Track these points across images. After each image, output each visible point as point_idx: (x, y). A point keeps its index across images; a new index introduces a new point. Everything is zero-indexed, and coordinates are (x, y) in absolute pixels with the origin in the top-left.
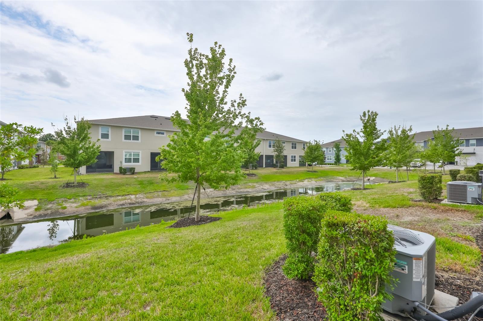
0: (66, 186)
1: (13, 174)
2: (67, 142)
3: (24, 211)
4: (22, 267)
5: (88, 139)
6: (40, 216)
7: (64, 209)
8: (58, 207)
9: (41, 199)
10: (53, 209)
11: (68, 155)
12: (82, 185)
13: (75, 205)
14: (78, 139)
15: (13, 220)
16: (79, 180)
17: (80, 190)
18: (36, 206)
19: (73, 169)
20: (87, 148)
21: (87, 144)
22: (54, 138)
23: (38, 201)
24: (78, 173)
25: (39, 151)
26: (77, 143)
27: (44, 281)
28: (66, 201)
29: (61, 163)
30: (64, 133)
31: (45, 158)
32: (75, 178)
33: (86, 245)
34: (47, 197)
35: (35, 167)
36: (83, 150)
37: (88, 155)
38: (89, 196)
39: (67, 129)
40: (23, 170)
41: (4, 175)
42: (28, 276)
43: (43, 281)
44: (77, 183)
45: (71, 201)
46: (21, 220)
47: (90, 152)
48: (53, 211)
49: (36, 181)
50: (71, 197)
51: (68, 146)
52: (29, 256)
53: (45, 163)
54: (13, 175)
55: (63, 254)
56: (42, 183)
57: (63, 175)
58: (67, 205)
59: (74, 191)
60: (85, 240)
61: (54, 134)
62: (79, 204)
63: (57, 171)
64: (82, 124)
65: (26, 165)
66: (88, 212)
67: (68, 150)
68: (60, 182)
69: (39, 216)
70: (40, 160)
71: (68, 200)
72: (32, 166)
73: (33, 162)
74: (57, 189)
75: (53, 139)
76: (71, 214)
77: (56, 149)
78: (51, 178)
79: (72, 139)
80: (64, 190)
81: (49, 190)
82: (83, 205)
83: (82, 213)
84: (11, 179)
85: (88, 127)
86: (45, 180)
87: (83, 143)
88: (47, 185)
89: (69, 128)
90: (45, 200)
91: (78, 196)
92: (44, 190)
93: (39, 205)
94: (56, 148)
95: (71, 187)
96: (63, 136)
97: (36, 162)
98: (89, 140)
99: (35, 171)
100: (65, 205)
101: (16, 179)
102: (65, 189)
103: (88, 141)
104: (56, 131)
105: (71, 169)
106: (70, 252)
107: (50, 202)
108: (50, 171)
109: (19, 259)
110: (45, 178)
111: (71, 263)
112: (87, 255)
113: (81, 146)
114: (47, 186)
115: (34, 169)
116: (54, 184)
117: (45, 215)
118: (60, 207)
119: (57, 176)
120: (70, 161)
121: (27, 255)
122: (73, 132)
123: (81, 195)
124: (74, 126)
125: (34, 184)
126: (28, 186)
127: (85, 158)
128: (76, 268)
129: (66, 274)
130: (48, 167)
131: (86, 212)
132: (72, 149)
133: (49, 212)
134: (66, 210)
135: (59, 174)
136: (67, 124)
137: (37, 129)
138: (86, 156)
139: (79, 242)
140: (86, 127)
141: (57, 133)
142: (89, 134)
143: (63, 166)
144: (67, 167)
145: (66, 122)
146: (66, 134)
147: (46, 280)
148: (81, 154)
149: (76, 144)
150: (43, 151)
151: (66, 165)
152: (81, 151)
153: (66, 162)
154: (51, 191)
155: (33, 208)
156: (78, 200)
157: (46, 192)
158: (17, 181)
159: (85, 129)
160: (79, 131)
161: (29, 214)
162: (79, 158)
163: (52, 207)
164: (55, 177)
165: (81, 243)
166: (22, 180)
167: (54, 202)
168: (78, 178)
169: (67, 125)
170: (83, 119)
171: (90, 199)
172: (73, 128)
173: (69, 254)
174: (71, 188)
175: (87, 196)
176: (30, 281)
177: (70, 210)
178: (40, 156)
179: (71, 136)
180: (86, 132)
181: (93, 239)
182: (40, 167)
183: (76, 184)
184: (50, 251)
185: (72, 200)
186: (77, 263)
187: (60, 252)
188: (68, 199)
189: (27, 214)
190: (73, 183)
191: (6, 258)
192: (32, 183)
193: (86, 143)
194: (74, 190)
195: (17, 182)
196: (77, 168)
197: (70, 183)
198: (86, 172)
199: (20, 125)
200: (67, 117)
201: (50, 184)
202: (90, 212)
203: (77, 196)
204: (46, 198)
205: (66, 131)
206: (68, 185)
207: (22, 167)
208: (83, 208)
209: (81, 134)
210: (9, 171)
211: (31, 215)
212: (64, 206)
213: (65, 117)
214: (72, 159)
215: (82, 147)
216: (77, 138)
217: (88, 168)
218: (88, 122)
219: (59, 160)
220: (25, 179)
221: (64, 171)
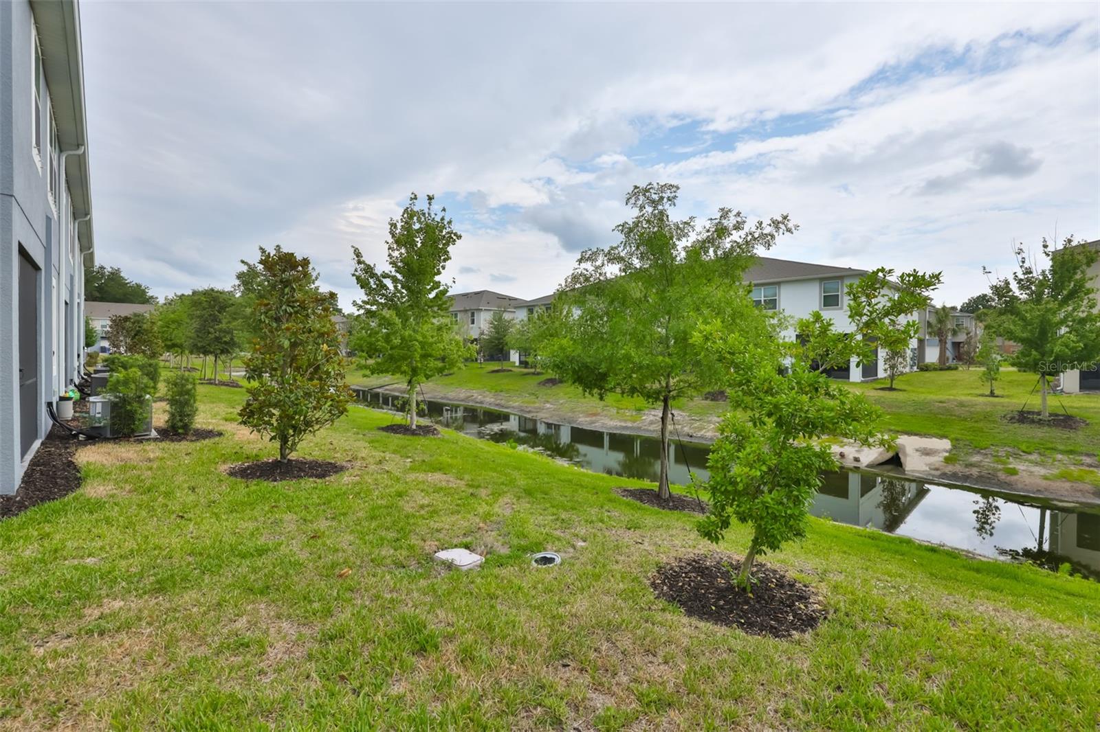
0: (1017, 418)
1: (908, 381)
2: (1022, 308)
3: (923, 457)
4: (900, 576)
5: (1086, 294)
6: (954, 476)
7: (1012, 474)
8: (996, 466)
9: (957, 440)
10: (983, 466)
11: (1022, 341)
12: (1065, 421)
13: (1043, 471)
14: (1055, 297)
15: (904, 471)
16: (1056, 407)
17: (1057, 433)
18: (947, 451)
19: (1038, 377)
20: (1082, 321)
21: (1083, 308)
22: (993, 304)
23: (951, 441)
24: (1055, 390)
25: (959, 334)
26: (1051, 309)
27: (935, 638)
28: (1016, 456)
29: (1005, 360)
30: (1014, 286)
31: (972, 350)
32: (1044, 399)
33: (1065, 597)
34: (972, 437)
35: (949, 368)
36: (1067, 326)
37: (1085, 341)
38: (1088, 455)
39: (1021, 276)
40: (927, 374)
41: (894, 382)
42: (904, 602)
43: (933, 636)
44: (1051, 415)
45: (1030, 457)
46: (917, 475)
47: (1091, 332)
48: (984, 472)
49: (948, 399)
50: (1032, 449)
51: (1023, 319)
52: (921, 557)
53: (970, 362)
54: (908, 383)
55: (994, 589)
56: (961, 404)
57: (1013, 391)
58: (1020, 466)
59: (1040, 435)
60: (1063, 578)
61: (989, 292)
62: (1055, 472)
63: (996, 379)
64: (1066, 257)
65: (933, 363)
66: (1084, 500)
67: (1024, 327)
68: (1003, 406)
69: (951, 475)
70: (962, 354)
71: (1022, 454)
72: (943, 366)
73: (948, 359)
74: (994, 422)
75: (991, 306)
76: (1028, 491)
77: (993, 327)
78: (982, 395)
79: (1037, 298)
80: (1011, 427)
81: (976, 422)
82: (1065, 477)
83: (1063, 498)
84: (905, 390)
85: (1085, 261)
86: (969, 398)
87: (1070, 308)
88: (973, 409)
89: (1028, 271)
90: (967, 443)
91: (1052, 449)
92: (965, 420)
93: (954, 452)
94: (995, 325)
95: (1033, 422)
96: (1011, 294)
97: (954, 359)
98: (1091, 296)
99: (949, 378)
100: (1013, 464)
101: (913, 392)
102: (1016, 425)
103: (1085, 302)
104: (995, 284)
105: (1034, 377)
106: (1013, 594)
107: (978, 450)
108: (980, 378)
109: (902, 555)
110: (968, 395)
111: (1008, 629)
112: (1064, 632)
113: (1062, 315)
114: (971, 412)
115: (948, 372)
116: (988, 410)
117: (966, 478)
118: (1000, 467)
119: (997, 392)
120: (1029, 355)
121: (917, 552)
122: (1040, 281)
123: (1061, 447)
124: (1042, 265)
125: (945, 405)
126: (932, 408)
127: (1074, 348)
128: (1020, 653)
129: (989, 654)
130: (978, 369)
131: (1075, 499)
132: (1035, 325)
133: (975, 472)
134: (1015, 477)
135: (1003, 389)
136: (1023, 262)
137: (927, 276)
138: (1078, 342)
139: (1043, 574)
140: (1079, 261)
141: (996, 289)
142: (1091, 279)
143: (1014, 369)
144: (1025, 371)
145: (1020, 259)
146: (1019, 287)
147: (939, 639)
148: (1062, 336)
149: (1048, 310)
150: (967, 334)
151: (1023, 366)
152: (1063, 330)
153: (1018, 357)
154: (981, 425)
155: (941, 455)
156: (1050, 461)
157: (969, 424)
158: (914, 394)
159: (1076, 268)
160: (1056, 276)
161: (933, 467)
162: (1057, 349)
163: (981, 461)
164: (992, 394)
165: (1050, 581)
166: (923, 393)
167: (987, 451)
168: (1053, 402)
169: (1021, 267)
170: (1070, 241)
171: (1090, 466)
172: (1040, 271)
173: (1010, 598)
174: (1032, 426)
175: (1081, 454)
176: (906, 619)
177: (1027, 482)
178: (961, 345)
179: (1033, 292)
180: (1078, 277)
181: (1093, 586)
182: (960, 369)
183: (1045, 416)
184: (964, 567)
185: (1034, 457)
186: (1029, 641)
187: (988, 580)
188: (1024, 452)
189: (930, 464)
190: (1039, 414)
191: (883, 541)
192: (941, 402)
193: (1080, 307)
194: (1040, 433)
195: (914, 397)
196: (1050, 374)
197: (1029, 413)
198: (1080, 388)
199: (890, 271)
200: (1022, 247)
201: (978, 409)
202: (1089, 501)
203: (1048, 449)
204: (968, 438)
205: (1020, 281)
206: (1024, 417)
207: (925, 368)
208: (1067, 485)
209: (1063, 283)
210: (902, 374)
211: (937, 469)
212: (1011, 466)
213: (1018, 246)
214: (1036, 350)
215: (1066, 318)
216: (1052, 296)
217: (1084, 377)
218: (1089, 249)
219: (1003, 353)
220: (929, 393)
221: (1015, 381)
